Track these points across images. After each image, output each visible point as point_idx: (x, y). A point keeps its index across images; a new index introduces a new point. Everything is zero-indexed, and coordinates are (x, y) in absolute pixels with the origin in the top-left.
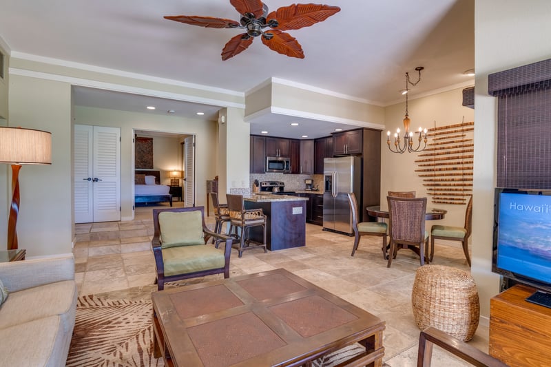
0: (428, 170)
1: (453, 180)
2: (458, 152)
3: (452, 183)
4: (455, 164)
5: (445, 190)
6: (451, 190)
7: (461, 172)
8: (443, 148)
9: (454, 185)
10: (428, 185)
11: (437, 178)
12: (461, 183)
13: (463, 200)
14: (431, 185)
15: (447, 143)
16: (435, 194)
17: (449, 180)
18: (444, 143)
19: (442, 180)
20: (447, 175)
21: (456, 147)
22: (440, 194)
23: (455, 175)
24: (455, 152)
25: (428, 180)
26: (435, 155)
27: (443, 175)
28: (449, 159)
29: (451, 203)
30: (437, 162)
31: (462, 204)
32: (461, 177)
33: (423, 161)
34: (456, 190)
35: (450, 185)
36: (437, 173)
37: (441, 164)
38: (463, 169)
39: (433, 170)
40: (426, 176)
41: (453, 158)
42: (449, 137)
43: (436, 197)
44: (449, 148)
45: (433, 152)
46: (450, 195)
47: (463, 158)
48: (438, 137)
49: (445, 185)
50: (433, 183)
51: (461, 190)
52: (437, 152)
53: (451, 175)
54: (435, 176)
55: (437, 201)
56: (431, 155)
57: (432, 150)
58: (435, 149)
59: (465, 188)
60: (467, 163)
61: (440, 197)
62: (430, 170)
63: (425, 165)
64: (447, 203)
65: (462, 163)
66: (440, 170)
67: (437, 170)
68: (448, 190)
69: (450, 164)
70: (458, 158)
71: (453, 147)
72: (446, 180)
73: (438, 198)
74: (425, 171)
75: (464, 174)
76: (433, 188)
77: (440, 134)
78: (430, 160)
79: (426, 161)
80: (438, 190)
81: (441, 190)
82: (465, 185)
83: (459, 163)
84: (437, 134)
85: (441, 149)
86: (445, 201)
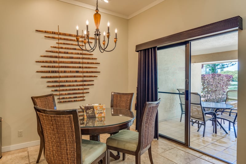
0: (53, 72)
1: (76, 81)
2: (79, 58)
3: (75, 84)
4: (77, 67)
5: (70, 90)
6: (74, 90)
7: (81, 74)
8: (67, 53)
9: (77, 85)
10: (53, 86)
11: (61, 79)
12: (81, 83)
13: (83, 97)
14: (57, 86)
15: (70, 49)
16: (60, 95)
17: (73, 81)
18: (68, 49)
19: (67, 81)
20: (71, 77)
21: (78, 54)
22: (66, 94)
23: (77, 77)
24: (77, 58)
25: (53, 82)
26: (59, 57)
27: (67, 77)
28: (72, 63)
29: (75, 101)
30: (61, 65)
31: (83, 100)
32: (81, 79)
33: (46, 62)
34: (79, 89)
35: (74, 86)
36: (61, 75)
37: (66, 67)
38: (83, 72)
39: (58, 72)
40: (51, 77)
41: (76, 63)
42: (72, 44)
43: (61, 97)
44: (72, 53)
45: (57, 55)
46: (74, 94)
47: (83, 63)
48: (61, 41)
49: (70, 86)
50: (58, 84)
51: (82, 89)
52: (61, 55)
53: (75, 77)
54: (60, 77)
55: (62, 100)
56: (56, 57)
57: (57, 52)
58: (60, 52)
59: (85, 87)
60: (86, 68)
61: (65, 96)
62: (56, 72)
63: (49, 67)
64: (71, 101)
65: (83, 68)
66: (65, 72)
67: (62, 72)
68: (72, 90)
69: (73, 67)
70: (79, 63)
71: (76, 54)
72: (70, 82)
73: (64, 98)
74: (49, 72)
75: (84, 77)
76: (58, 89)
77: (65, 39)
78: (54, 62)
79: (51, 62)
80: (63, 90)
81: (66, 90)
82: (85, 85)
83: (80, 67)
84: (61, 39)
85: (65, 53)
86: (70, 100)
